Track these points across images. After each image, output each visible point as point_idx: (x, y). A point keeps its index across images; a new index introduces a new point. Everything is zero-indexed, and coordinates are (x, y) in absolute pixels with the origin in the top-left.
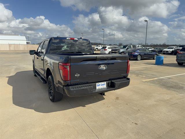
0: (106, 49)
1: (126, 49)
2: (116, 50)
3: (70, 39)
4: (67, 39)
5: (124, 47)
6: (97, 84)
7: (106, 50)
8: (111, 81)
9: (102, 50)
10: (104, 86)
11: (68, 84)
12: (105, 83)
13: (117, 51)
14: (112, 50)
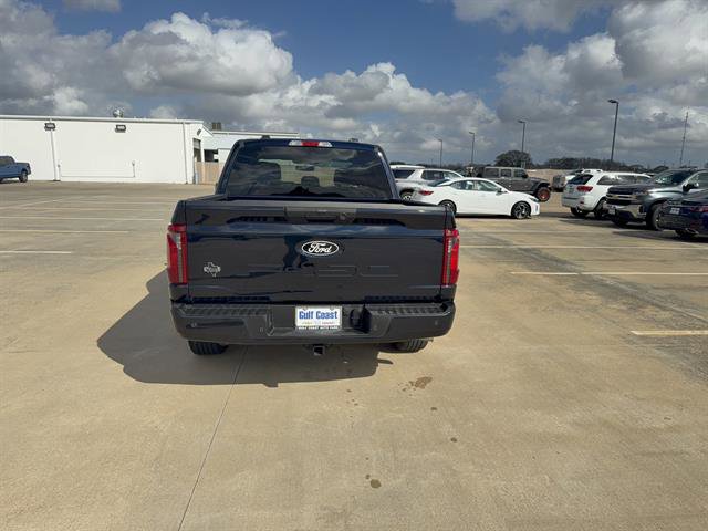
0: (588, 184)
1: (679, 188)
2: (630, 191)
3: (301, 144)
4: (293, 143)
5: (677, 178)
6: (299, 310)
7: (589, 189)
8: (364, 308)
9: (571, 191)
10: (330, 320)
11: (185, 296)
12: (338, 310)
13: (632, 197)
14: (610, 191)
